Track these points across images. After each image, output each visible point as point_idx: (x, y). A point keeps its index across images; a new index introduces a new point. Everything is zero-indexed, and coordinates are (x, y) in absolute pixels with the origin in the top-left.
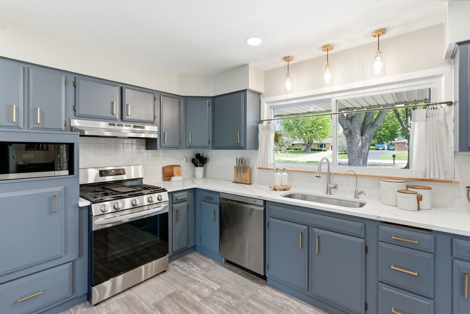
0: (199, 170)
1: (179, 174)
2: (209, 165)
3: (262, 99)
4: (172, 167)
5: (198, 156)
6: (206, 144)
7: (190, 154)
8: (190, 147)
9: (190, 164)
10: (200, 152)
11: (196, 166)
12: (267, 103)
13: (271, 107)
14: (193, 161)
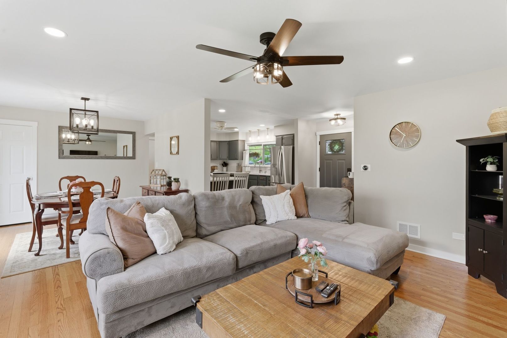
0: (225, 168)
1: (217, 169)
2: (229, 166)
3: (245, 142)
4: (215, 166)
5: (224, 163)
6: (226, 158)
7: (221, 162)
8: (220, 159)
9: (221, 166)
10: (225, 161)
11: (224, 166)
12: (247, 144)
13: (248, 145)
14: (222, 165)
